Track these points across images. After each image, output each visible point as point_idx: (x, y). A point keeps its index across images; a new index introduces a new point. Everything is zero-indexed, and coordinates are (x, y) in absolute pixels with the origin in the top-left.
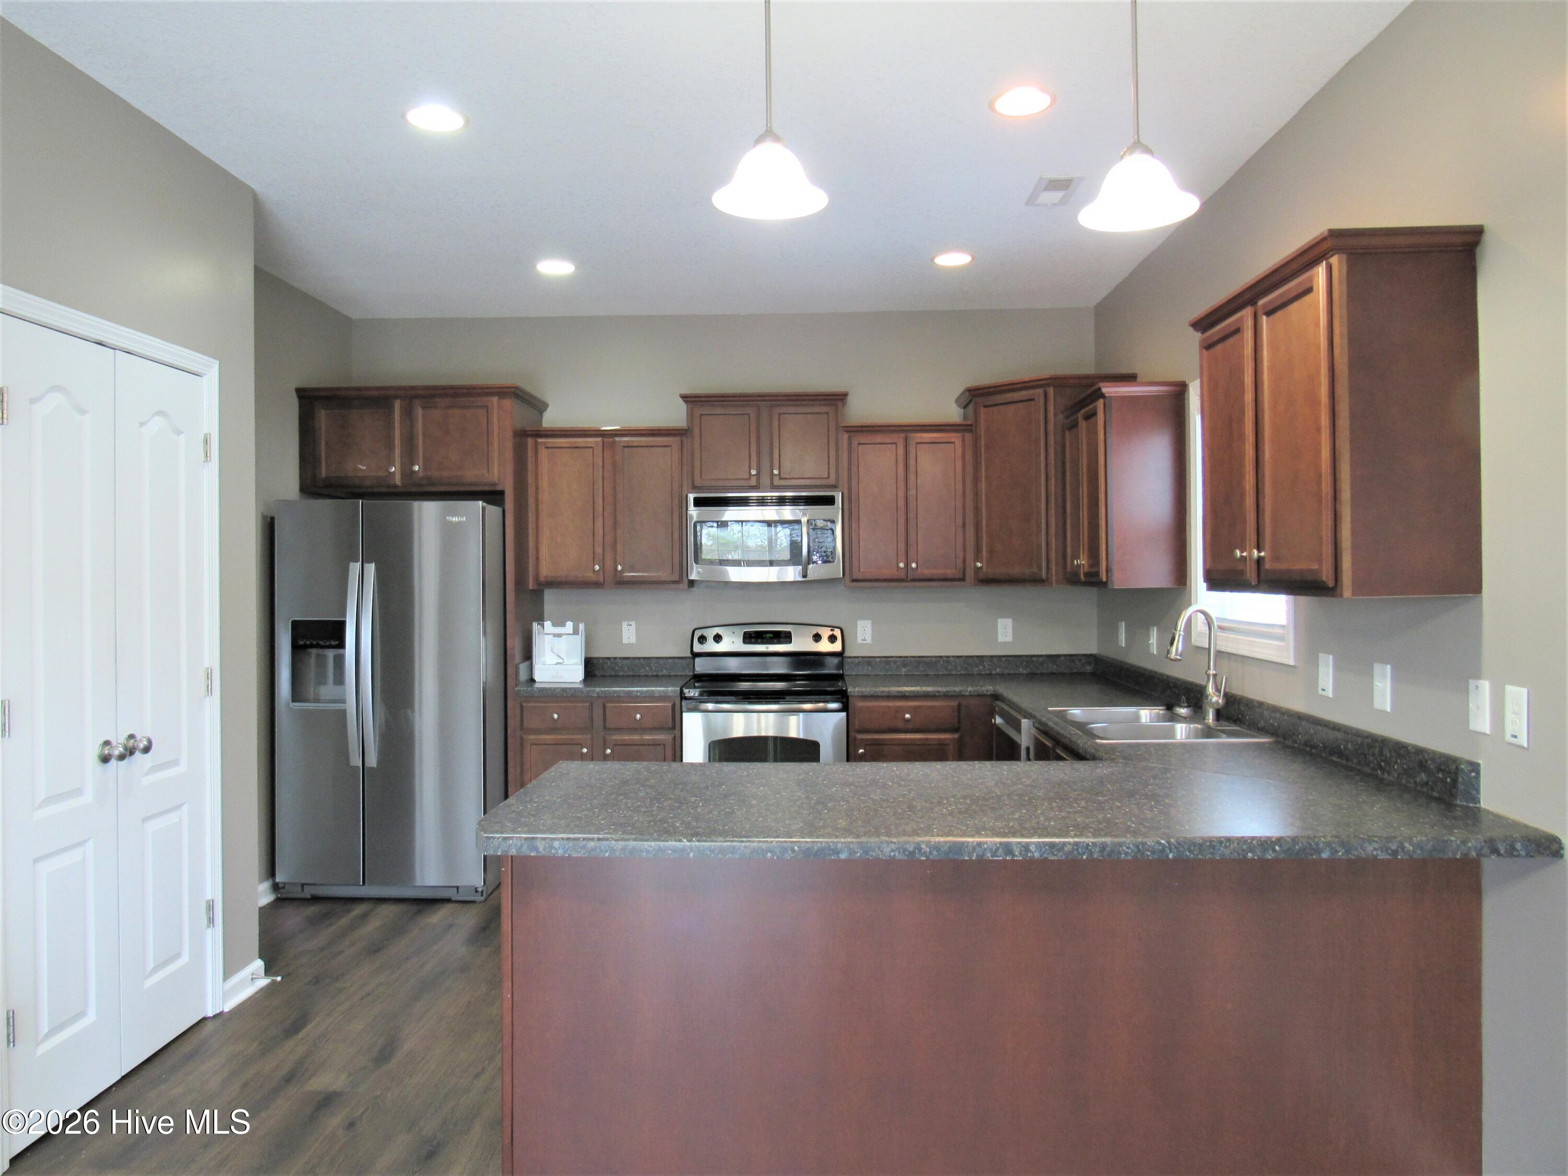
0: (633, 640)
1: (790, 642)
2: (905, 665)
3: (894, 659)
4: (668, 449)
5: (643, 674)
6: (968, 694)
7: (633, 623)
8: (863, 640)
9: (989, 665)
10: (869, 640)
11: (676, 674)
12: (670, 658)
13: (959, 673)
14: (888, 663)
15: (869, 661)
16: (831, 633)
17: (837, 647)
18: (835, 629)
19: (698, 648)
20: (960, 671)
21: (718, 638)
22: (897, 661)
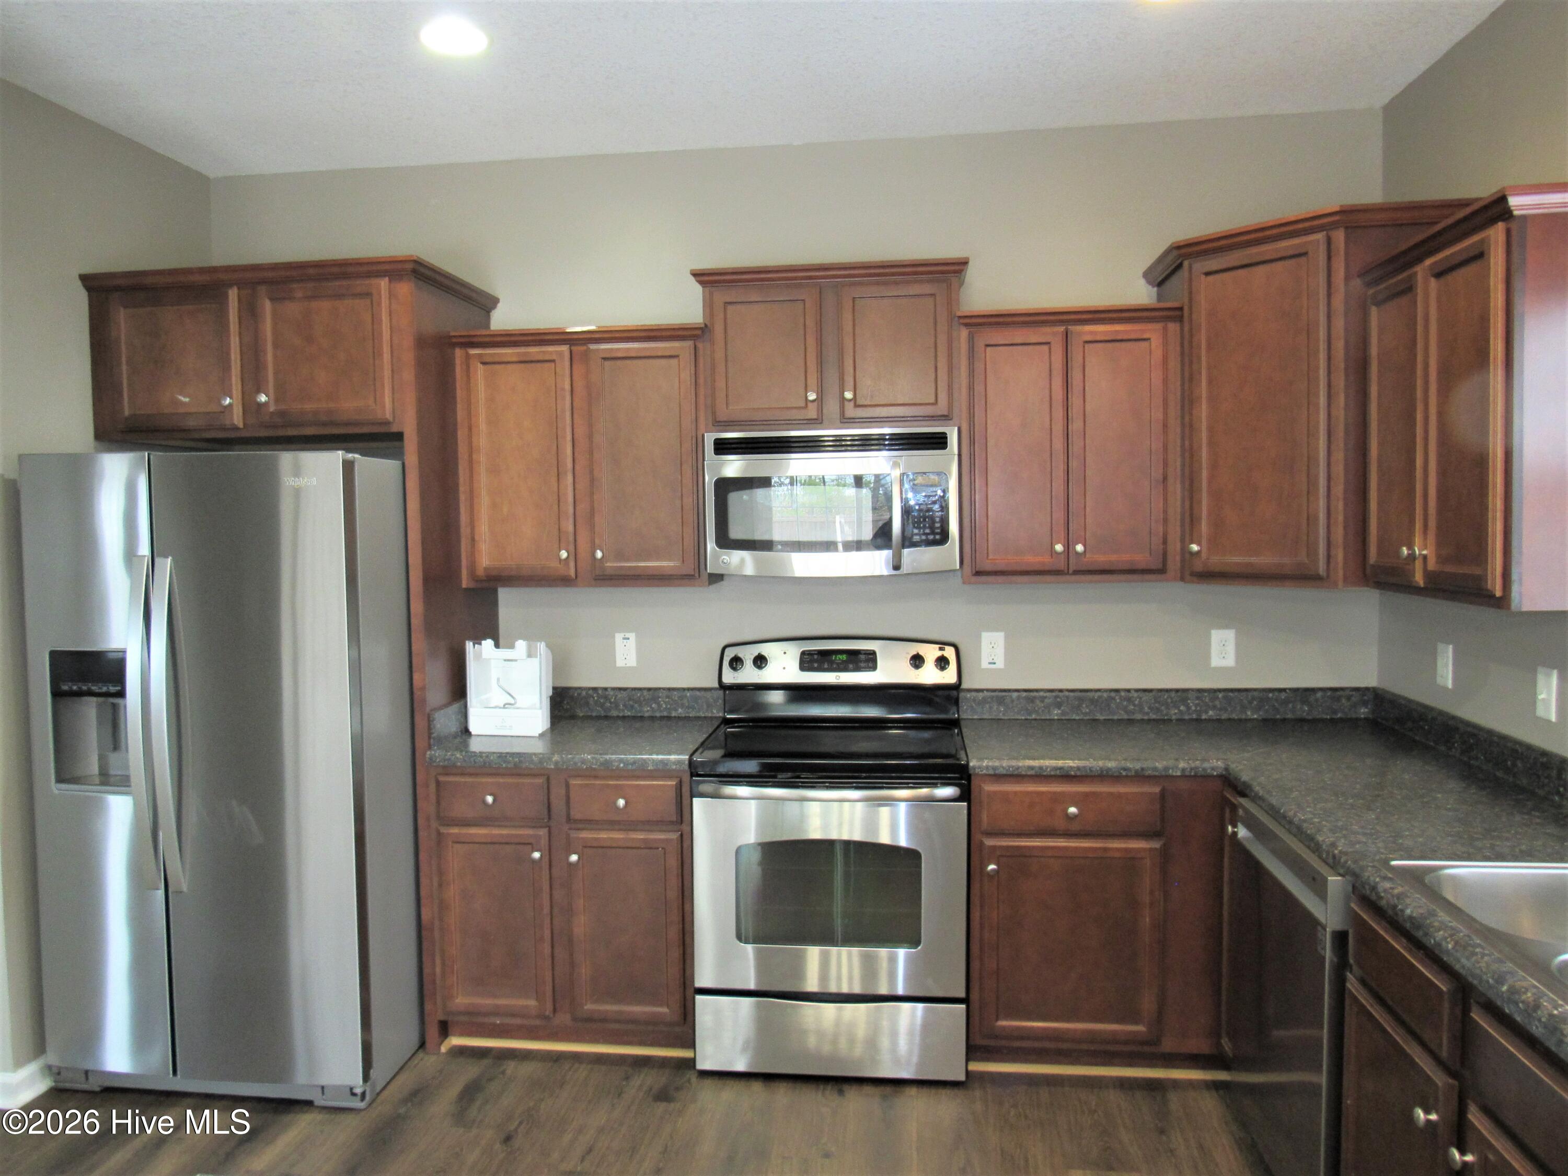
0: (632, 661)
1: (874, 668)
2: (1059, 705)
3: (1042, 694)
4: (674, 362)
5: (647, 715)
6: (1179, 774)
7: (632, 636)
8: (990, 663)
9: (1196, 705)
10: (1000, 664)
11: (698, 715)
12: (689, 689)
13: (1146, 717)
14: (1032, 700)
15: (1000, 696)
16: (939, 653)
17: (949, 677)
18: (947, 648)
19: (729, 677)
20: (1148, 714)
21: (760, 661)
22: (1046, 697)
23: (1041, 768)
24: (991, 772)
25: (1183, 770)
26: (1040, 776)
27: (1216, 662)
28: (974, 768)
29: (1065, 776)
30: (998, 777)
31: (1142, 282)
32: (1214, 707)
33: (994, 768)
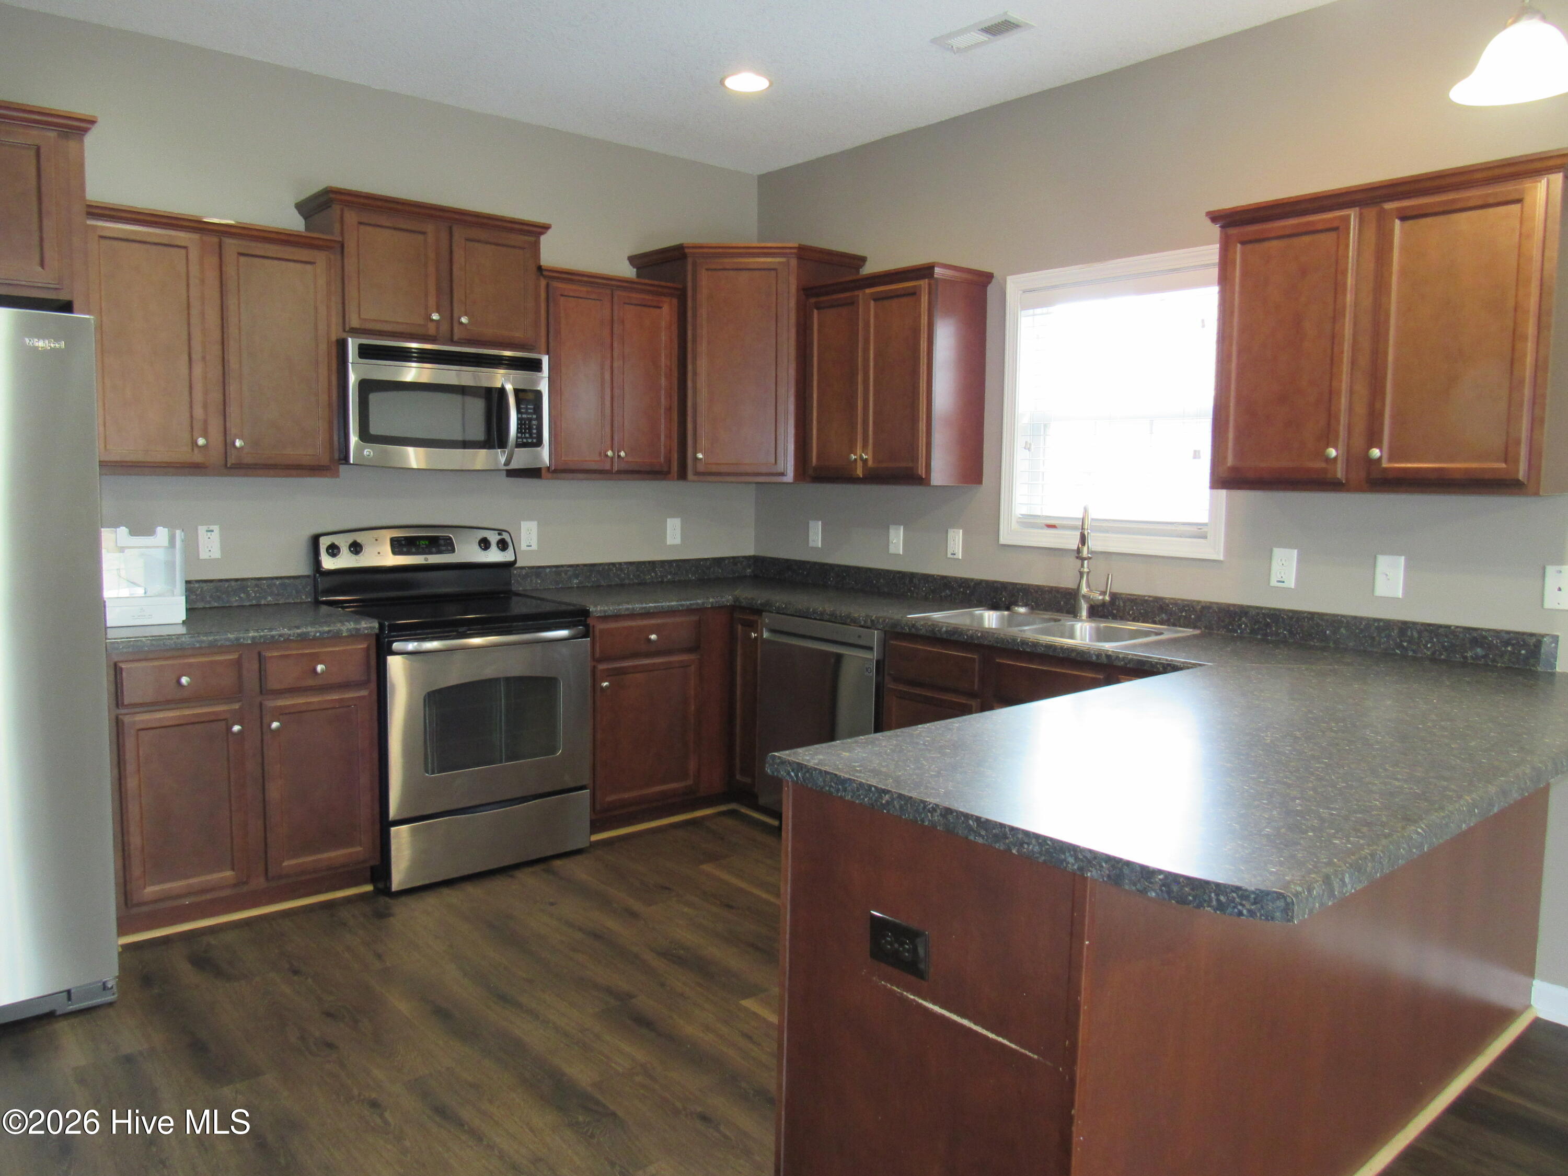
0: (216, 554)
1: (453, 551)
2: (577, 576)
3: (565, 568)
4: (309, 267)
5: (235, 604)
6: (710, 606)
7: (216, 528)
8: (528, 546)
9: (661, 572)
10: (535, 547)
11: (287, 601)
12: (277, 578)
13: (631, 582)
14: (558, 574)
15: (537, 571)
16: (499, 537)
17: (507, 557)
18: (504, 533)
19: (328, 563)
20: (632, 579)
21: (356, 548)
22: (568, 571)
23: (633, 609)
24: (602, 614)
25: (712, 603)
26: (632, 616)
27: (670, 541)
28: (592, 611)
29: (647, 614)
30: (605, 618)
31: (627, 262)
32: (670, 573)
33: (605, 611)
